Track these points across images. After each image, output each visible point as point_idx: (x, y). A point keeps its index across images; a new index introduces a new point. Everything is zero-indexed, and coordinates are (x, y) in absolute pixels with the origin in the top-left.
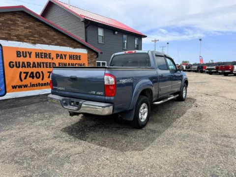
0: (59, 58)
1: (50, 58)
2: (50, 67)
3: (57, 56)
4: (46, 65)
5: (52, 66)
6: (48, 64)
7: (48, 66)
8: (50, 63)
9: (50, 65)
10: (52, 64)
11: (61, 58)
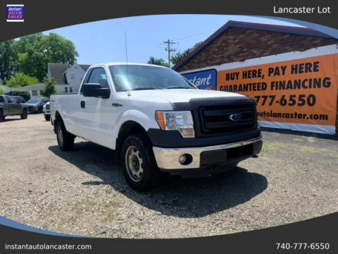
0: (272, 74)
1: (259, 76)
2: (259, 90)
3: (271, 71)
4: (254, 87)
5: (261, 88)
6: (256, 85)
7: (256, 88)
8: (259, 84)
9: (259, 87)
10: (261, 85)
11: (277, 73)
